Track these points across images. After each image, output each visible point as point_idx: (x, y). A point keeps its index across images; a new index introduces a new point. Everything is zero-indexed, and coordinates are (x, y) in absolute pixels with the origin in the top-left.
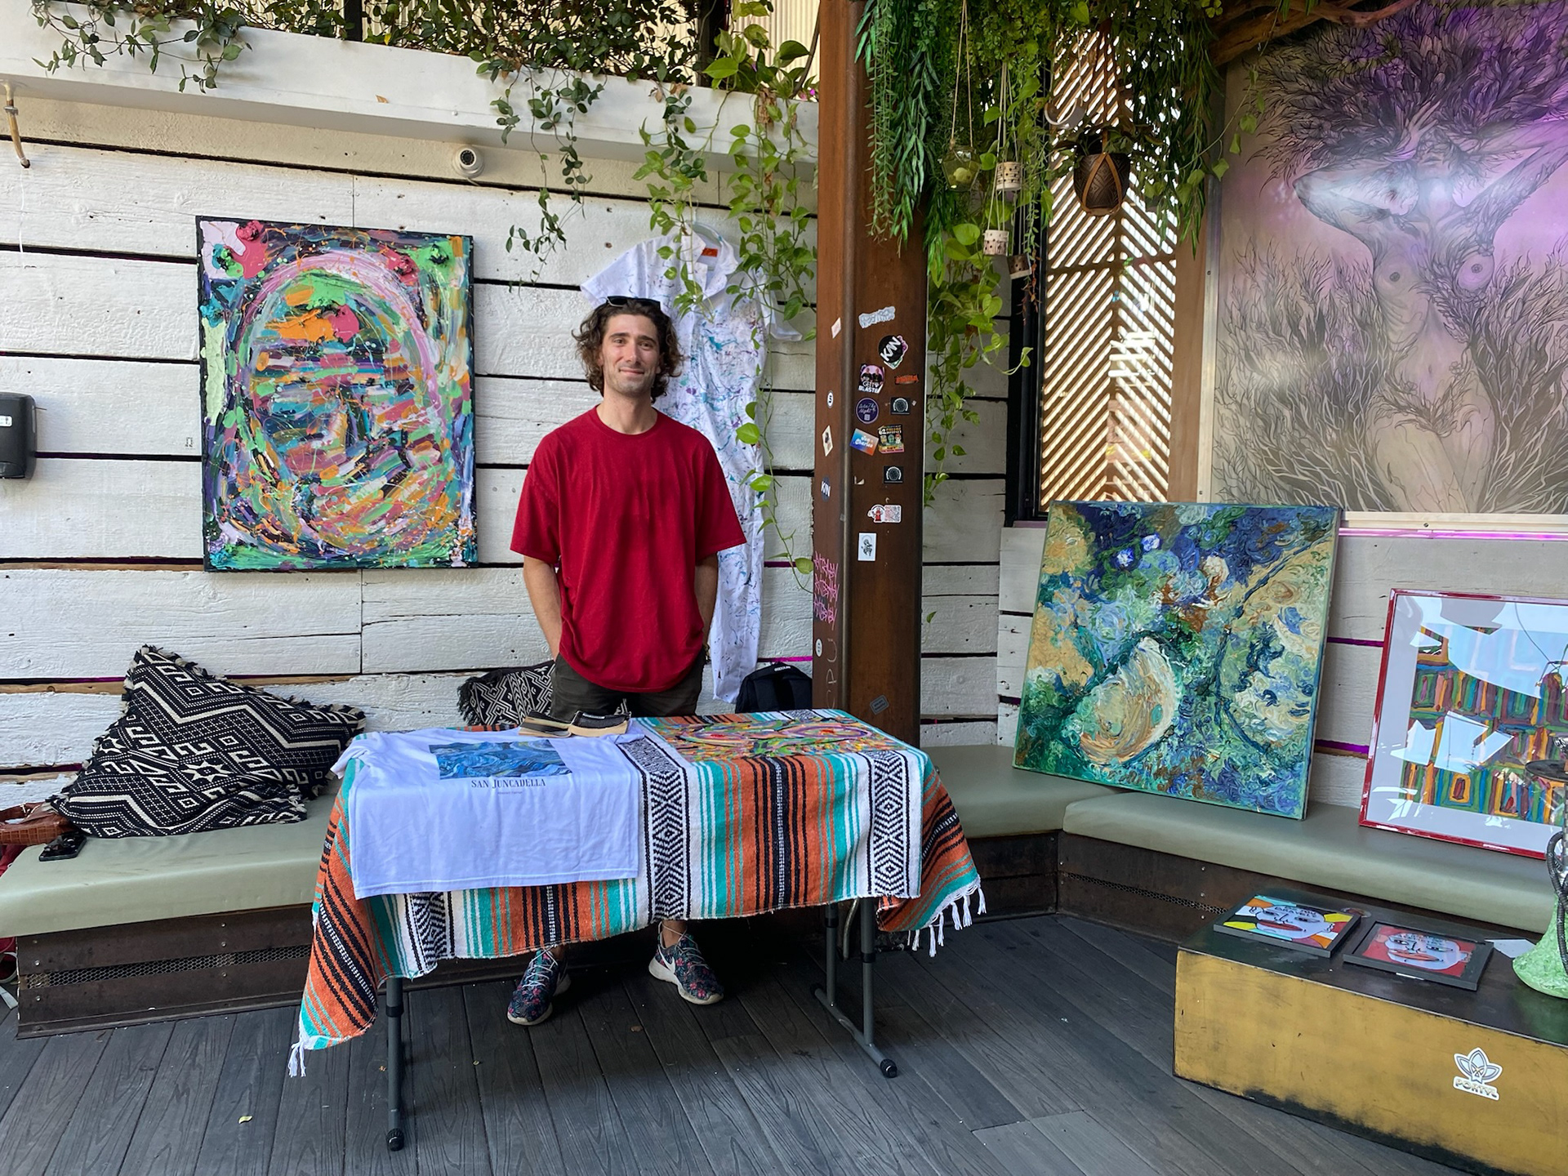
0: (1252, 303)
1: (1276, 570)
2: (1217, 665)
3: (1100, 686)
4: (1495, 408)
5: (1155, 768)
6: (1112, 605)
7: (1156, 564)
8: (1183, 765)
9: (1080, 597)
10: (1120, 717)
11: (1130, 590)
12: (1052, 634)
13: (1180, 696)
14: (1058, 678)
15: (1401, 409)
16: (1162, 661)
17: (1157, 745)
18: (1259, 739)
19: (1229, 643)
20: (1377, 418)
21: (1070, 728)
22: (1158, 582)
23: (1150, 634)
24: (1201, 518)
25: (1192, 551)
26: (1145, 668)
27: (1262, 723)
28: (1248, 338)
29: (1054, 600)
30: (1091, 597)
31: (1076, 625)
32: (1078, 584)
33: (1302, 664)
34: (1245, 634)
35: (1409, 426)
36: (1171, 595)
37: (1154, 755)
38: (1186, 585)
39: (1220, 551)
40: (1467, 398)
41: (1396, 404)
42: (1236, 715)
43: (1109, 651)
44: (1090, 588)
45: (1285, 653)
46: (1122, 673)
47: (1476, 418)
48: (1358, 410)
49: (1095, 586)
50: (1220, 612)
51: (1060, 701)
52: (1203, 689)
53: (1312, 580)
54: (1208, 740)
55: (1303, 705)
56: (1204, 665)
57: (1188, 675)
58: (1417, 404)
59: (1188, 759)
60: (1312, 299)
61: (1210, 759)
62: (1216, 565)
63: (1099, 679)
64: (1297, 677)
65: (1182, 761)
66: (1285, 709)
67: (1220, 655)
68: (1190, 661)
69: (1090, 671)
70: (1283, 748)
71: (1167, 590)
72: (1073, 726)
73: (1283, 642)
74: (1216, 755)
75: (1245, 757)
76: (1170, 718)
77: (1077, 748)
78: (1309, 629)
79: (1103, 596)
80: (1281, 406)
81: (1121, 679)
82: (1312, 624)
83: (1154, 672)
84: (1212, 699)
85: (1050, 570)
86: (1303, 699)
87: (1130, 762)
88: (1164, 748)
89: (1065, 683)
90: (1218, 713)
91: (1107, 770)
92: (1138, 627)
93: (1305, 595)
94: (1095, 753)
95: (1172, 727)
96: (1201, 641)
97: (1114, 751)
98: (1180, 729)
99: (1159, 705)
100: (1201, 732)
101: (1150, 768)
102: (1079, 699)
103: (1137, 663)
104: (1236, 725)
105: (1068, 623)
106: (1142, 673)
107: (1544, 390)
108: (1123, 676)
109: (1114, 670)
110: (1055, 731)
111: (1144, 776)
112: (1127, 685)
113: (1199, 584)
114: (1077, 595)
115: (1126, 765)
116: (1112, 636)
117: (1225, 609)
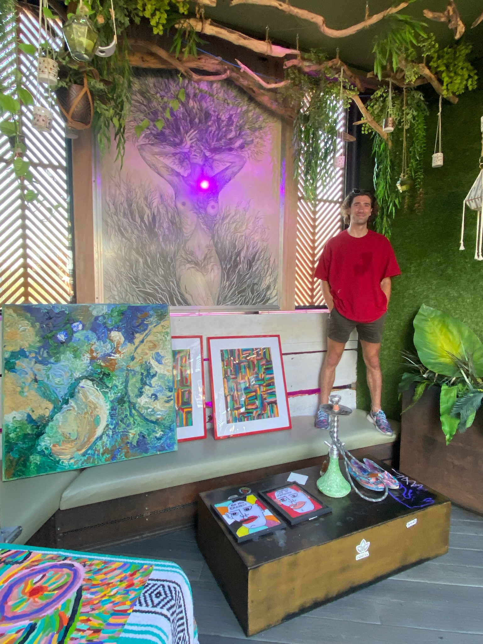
0: (119, 202)
1: (147, 335)
2: (126, 387)
3: (59, 414)
4: (221, 264)
5: (101, 451)
6: (58, 365)
7: (82, 338)
8: (117, 444)
9: (36, 363)
10: (76, 428)
11: (69, 355)
12: (19, 389)
13: (109, 407)
14: (29, 416)
15: (189, 262)
16: (96, 391)
17: (101, 437)
18: (153, 418)
19: (130, 375)
20: (180, 265)
21: (43, 444)
22: (85, 348)
23: (86, 378)
24: (104, 312)
25: (102, 330)
26: (86, 397)
27: (153, 410)
28: (119, 220)
29: (16, 367)
30: (44, 362)
31: (36, 380)
32: (33, 355)
33: (166, 378)
34: (138, 369)
35: (192, 269)
36: (95, 354)
37: (99, 443)
38: (101, 348)
39: (118, 329)
40: (212, 260)
41: (187, 260)
42: (140, 410)
43: (62, 392)
44: (42, 356)
45: (157, 375)
46: (72, 402)
47: (215, 268)
48: (172, 261)
49: (45, 355)
50: (123, 359)
51: (32, 430)
52: (121, 401)
53: (164, 338)
54: (128, 426)
55: (170, 397)
56: (119, 388)
57: (112, 396)
58: (195, 260)
59: (119, 440)
60: (149, 206)
61: (131, 436)
62: (116, 336)
63: (57, 409)
64: (165, 384)
65: (116, 441)
66: (162, 401)
67: (127, 382)
68: (111, 388)
69: (51, 406)
70: (164, 419)
71: (92, 352)
72: (45, 442)
73: (156, 369)
74: (133, 434)
75: (148, 430)
76: (106, 420)
77: (50, 455)
78: (166, 361)
79: (52, 360)
80: (138, 257)
81: (72, 406)
82: (167, 359)
83: (91, 398)
84: (126, 405)
85: (10, 349)
86: (169, 394)
87: (86, 452)
88: (105, 438)
89: (34, 417)
90: (131, 411)
91: (72, 461)
92: (77, 375)
93: (162, 346)
94: (63, 454)
95: (107, 425)
96: (116, 376)
97: (75, 449)
98: (112, 425)
99: (98, 415)
100: (124, 423)
101: (99, 451)
102: (45, 425)
103: (81, 395)
104: (141, 415)
105: (30, 380)
106: (84, 400)
107: (236, 259)
108: (73, 404)
109: (67, 402)
110: (32, 449)
111: (96, 457)
112: (76, 409)
113: (109, 346)
114: (33, 362)
115: (84, 455)
116: (62, 382)
117: (125, 358)
